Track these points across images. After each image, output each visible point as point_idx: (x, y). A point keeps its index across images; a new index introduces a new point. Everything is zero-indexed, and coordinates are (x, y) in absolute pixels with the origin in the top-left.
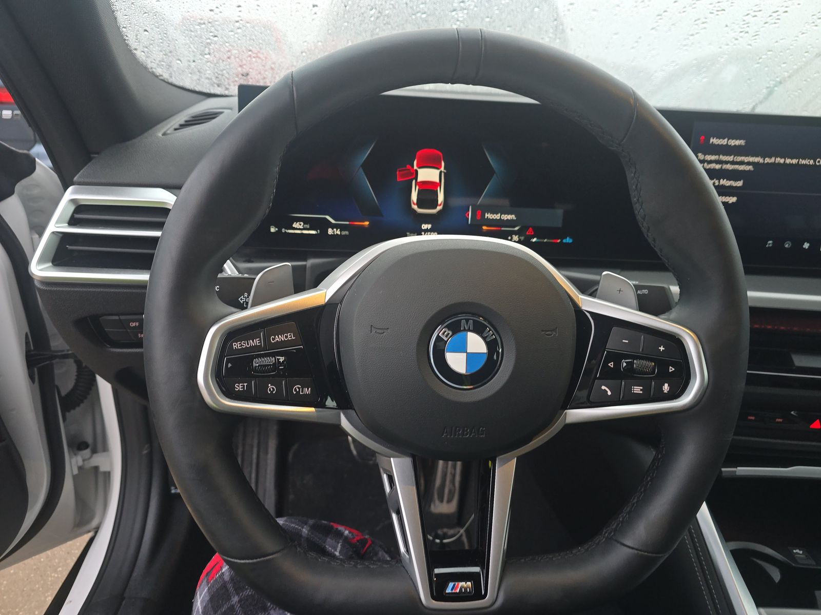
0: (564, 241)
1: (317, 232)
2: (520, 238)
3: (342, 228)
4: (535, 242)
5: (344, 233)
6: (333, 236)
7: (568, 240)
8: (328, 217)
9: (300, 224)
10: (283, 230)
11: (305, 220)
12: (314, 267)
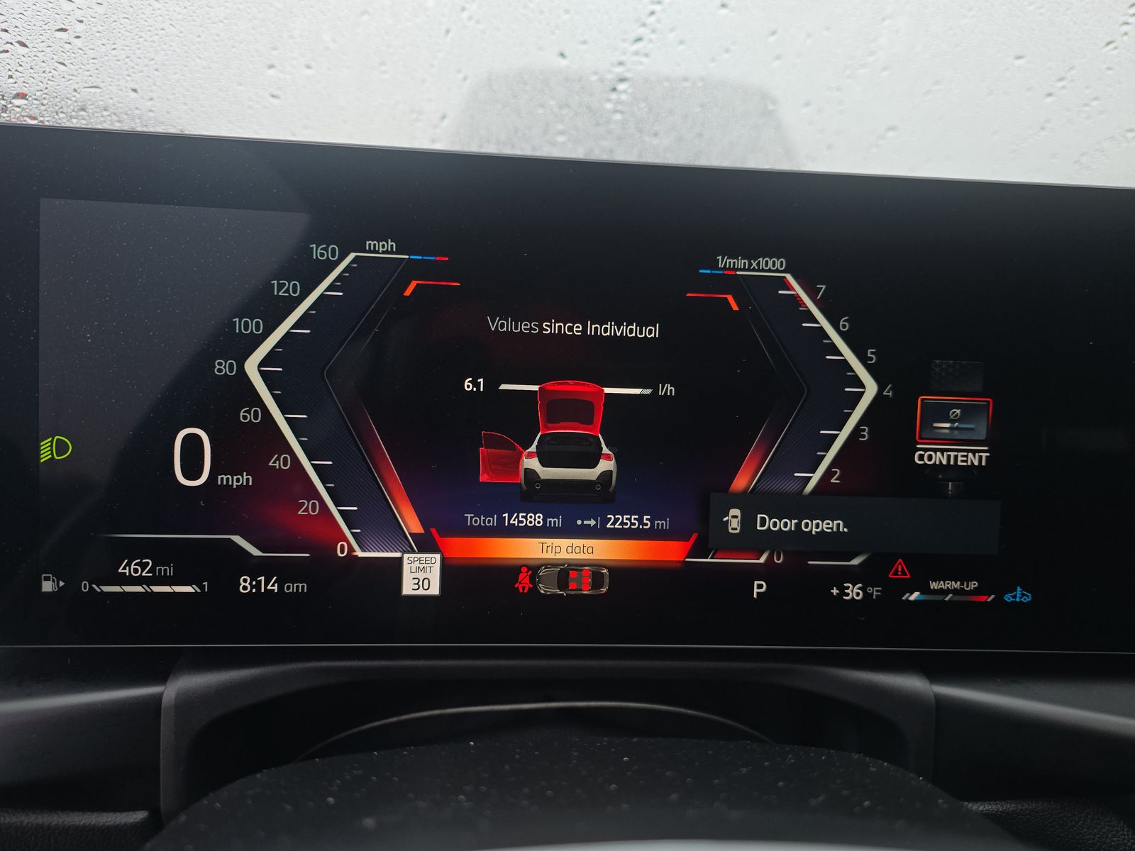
0: (1008, 598)
1: (202, 588)
2: (870, 590)
3: (284, 571)
4: (915, 601)
5: (291, 588)
6: (257, 597)
7: (1019, 595)
8: (238, 539)
9: (144, 566)
10: (85, 586)
11: (159, 552)
12: (186, 704)
